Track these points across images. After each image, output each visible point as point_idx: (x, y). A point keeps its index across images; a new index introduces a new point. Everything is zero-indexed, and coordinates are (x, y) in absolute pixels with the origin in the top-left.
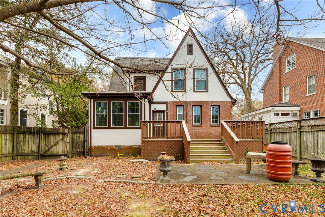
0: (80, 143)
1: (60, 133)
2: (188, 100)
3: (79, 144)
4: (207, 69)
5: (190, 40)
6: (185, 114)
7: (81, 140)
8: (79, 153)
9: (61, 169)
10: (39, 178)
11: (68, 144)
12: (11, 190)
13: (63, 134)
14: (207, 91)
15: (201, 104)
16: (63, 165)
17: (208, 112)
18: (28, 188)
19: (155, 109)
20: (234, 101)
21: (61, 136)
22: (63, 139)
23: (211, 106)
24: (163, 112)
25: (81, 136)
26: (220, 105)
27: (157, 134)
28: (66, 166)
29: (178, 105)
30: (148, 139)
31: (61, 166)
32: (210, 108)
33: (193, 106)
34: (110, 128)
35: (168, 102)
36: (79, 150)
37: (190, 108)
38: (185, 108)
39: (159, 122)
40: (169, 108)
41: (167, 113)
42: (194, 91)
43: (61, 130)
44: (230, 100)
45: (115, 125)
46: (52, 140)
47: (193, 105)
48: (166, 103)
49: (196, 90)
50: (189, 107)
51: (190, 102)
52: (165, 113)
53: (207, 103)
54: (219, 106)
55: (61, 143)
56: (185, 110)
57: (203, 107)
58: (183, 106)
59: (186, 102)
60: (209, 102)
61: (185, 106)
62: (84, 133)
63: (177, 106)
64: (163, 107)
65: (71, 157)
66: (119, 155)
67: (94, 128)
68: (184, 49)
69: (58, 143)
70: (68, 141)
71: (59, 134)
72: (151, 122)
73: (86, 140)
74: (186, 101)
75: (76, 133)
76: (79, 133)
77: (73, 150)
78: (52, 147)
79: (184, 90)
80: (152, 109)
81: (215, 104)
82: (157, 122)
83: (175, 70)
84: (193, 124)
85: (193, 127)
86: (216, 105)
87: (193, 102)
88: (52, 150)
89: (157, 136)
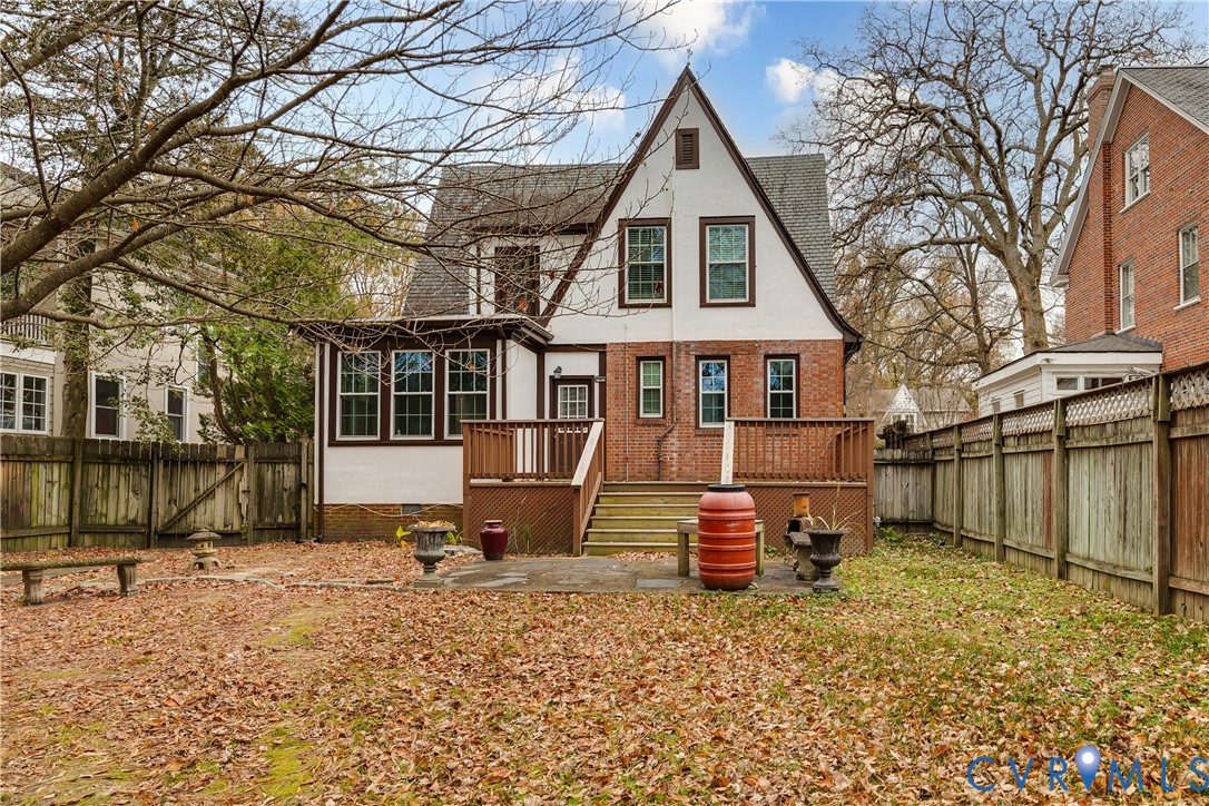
0: (285, 495)
1: (220, 462)
2: (678, 337)
3: (281, 499)
4: (749, 221)
5: (689, 115)
6: (668, 389)
7: (287, 485)
8: (280, 527)
9: (201, 566)
10: (128, 570)
11: (243, 499)
12: (65, 597)
13: (230, 464)
14: (751, 304)
15: (729, 353)
16: (205, 555)
17: (755, 380)
18: (102, 594)
19: (559, 370)
20: (850, 339)
21: (221, 471)
22: (229, 478)
23: (767, 357)
24: (588, 380)
25: (289, 472)
26: (798, 355)
27: (561, 464)
28: (213, 559)
29: (641, 354)
30: (517, 481)
31: (200, 556)
32: (761, 365)
33: (698, 358)
34: (385, 442)
35: (604, 346)
36: (280, 519)
37: (688, 367)
38: (668, 368)
39: (578, 424)
40: (609, 367)
41: (603, 386)
42: (703, 304)
43: (221, 453)
44: (836, 335)
45: (403, 433)
46: (189, 485)
47: (698, 353)
48: (601, 349)
49: (708, 300)
50: (685, 364)
51: (687, 344)
52: (597, 386)
53: (750, 347)
54: (797, 357)
55: (220, 494)
56: (668, 375)
57: (735, 361)
58: (663, 358)
59: (671, 343)
60: (756, 341)
61: (668, 360)
62: (298, 463)
63: (639, 359)
64: (587, 365)
65: (256, 543)
66: (400, 533)
67: (333, 443)
68: (665, 151)
69: (210, 494)
70: (243, 486)
71: (213, 463)
72: (545, 425)
73: (305, 486)
74: (670, 340)
75: (273, 461)
76: (283, 460)
77: (261, 519)
78: (193, 506)
79: (664, 301)
80: (549, 371)
81: (780, 350)
82: (561, 424)
83: (632, 226)
84: (702, 425)
85: (699, 438)
86: (784, 357)
87: (700, 342)
88: (191, 516)
89: (561, 470)
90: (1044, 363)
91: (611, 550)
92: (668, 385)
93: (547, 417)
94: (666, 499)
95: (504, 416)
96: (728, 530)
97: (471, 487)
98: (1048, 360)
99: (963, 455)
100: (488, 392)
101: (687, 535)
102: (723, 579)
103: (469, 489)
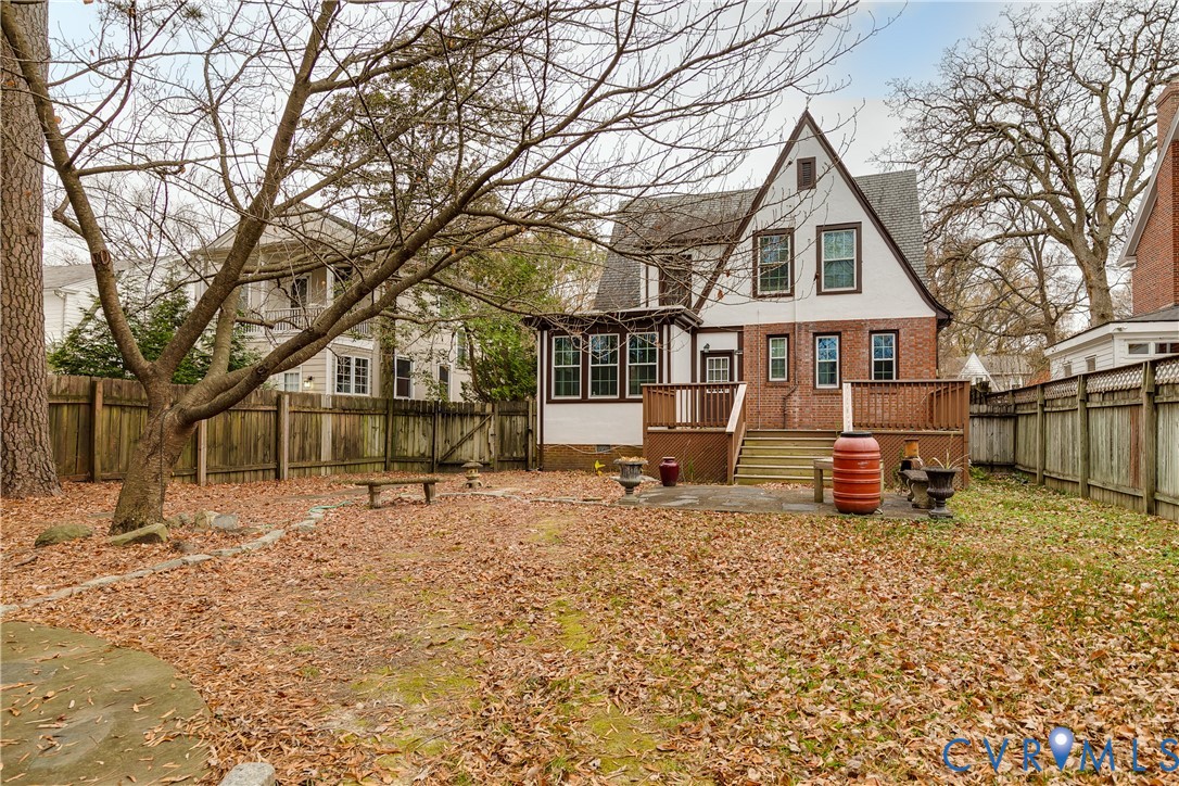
0: (518, 438)
1: (477, 414)
2: (799, 319)
3: (515, 440)
4: (857, 226)
5: (807, 148)
6: (791, 359)
7: (519, 431)
8: (515, 460)
9: (471, 486)
10: (430, 487)
11: (491, 440)
12: (393, 504)
13: (483, 416)
14: (859, 291)
15: (840, 330)
16: (473, 478)
17: (862, 350)
18: (415, 503)
19: (707, 346)
20: (945, 317)
21: (477, 420)
22: (482, 426)
23: (872, 332)
24: (730, 353)
25: (520, 421)
26: (898, 330)
27: (709, 416)
28: (478, 481)
29: (770, 333)
30: (678, 428)
31: (469, 479)
32: (867, 339)
33: (815, 334)
34: (585, 400)
35: (742, 327)
36: (515, 455)
37: (807, 342)
38: (791, 342)
39: (721, 386)
40: (745, 343)
41: (741, 358)
42: (819, 293)
43: (477, 408)
44: (931, 313)
45: (597, 394)
46: (457, 429)
47: (815, 331)
48: (739, 330)
49: (823, 290)
50: (804, 340)
51: (806, 324)
52: (736, 358)
53: (857, 325)
54: (896, 332)
55: (476, 436)
56: (792, 348)
57: (845, 336)
58: (787, 336)
59: (794, 324)
60: (862, 321)
61: (791, 337)
62: (526, 415)
63: (769, 336)
64: (729, 342)
65: (499, 470)
66: (597, 465)
67: (550, 401)
68: (790, 176)
69: (471, 436)
70: (491, 431)
71: (473, 415)
72: (696, 387)
73: (531, 431)
74: (793, 322)
75: (511, 414)
76: (516, 413)
77: (502, 455)
78: (460, 444)
79: (789, 291)
80: (700, 347)
81: (882, 327)
82: (708, 386)
83: (762, 236)
84: (818, 386)
85: (818, 397)
86: (888, 330)
87: (817, 322)
88: (458, 452)
89: (715, 420)
90: (1117, 331)
91: (756, 481)
92: (791, 355)
93: (699, 382)
94: (797, 443)
95: (669, 381)
96: (858, 467)
97: (649, 433)
98: (1120, 329)
99: (1046, 409)
100: (657, 364)
101: (821, 471)
102: (855, 506)
103: (647, 434)
